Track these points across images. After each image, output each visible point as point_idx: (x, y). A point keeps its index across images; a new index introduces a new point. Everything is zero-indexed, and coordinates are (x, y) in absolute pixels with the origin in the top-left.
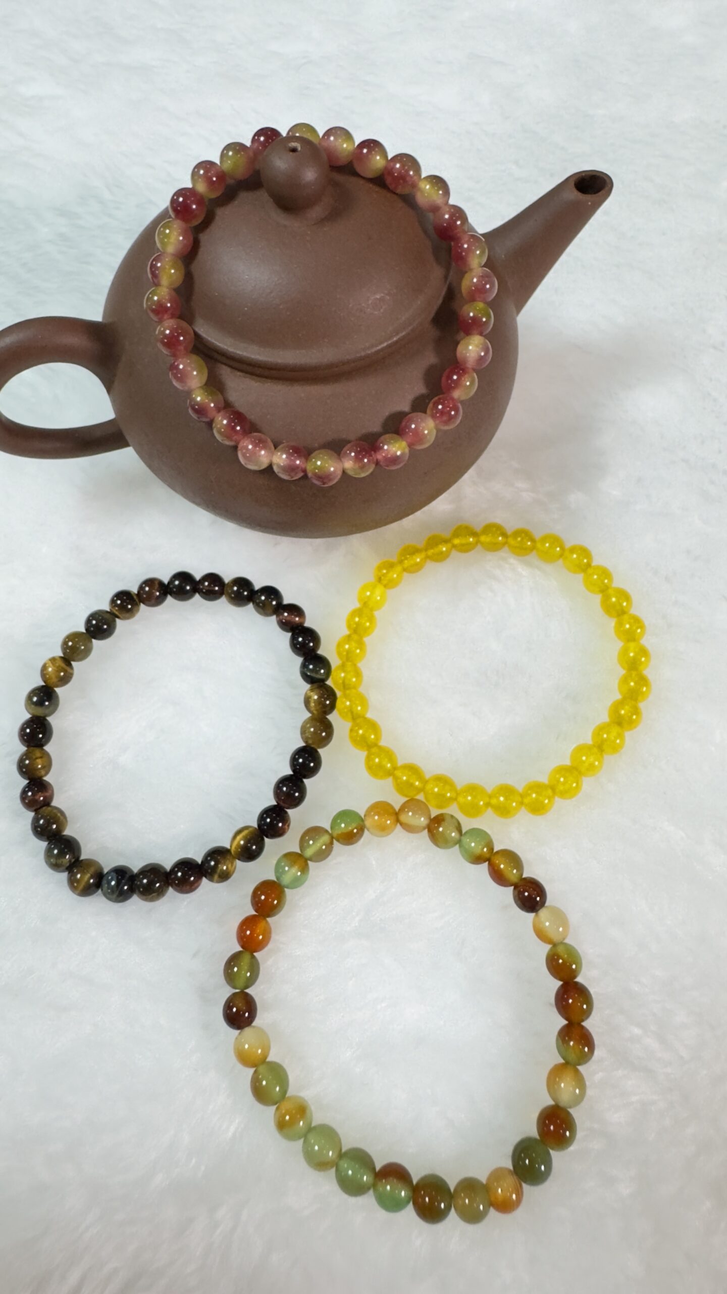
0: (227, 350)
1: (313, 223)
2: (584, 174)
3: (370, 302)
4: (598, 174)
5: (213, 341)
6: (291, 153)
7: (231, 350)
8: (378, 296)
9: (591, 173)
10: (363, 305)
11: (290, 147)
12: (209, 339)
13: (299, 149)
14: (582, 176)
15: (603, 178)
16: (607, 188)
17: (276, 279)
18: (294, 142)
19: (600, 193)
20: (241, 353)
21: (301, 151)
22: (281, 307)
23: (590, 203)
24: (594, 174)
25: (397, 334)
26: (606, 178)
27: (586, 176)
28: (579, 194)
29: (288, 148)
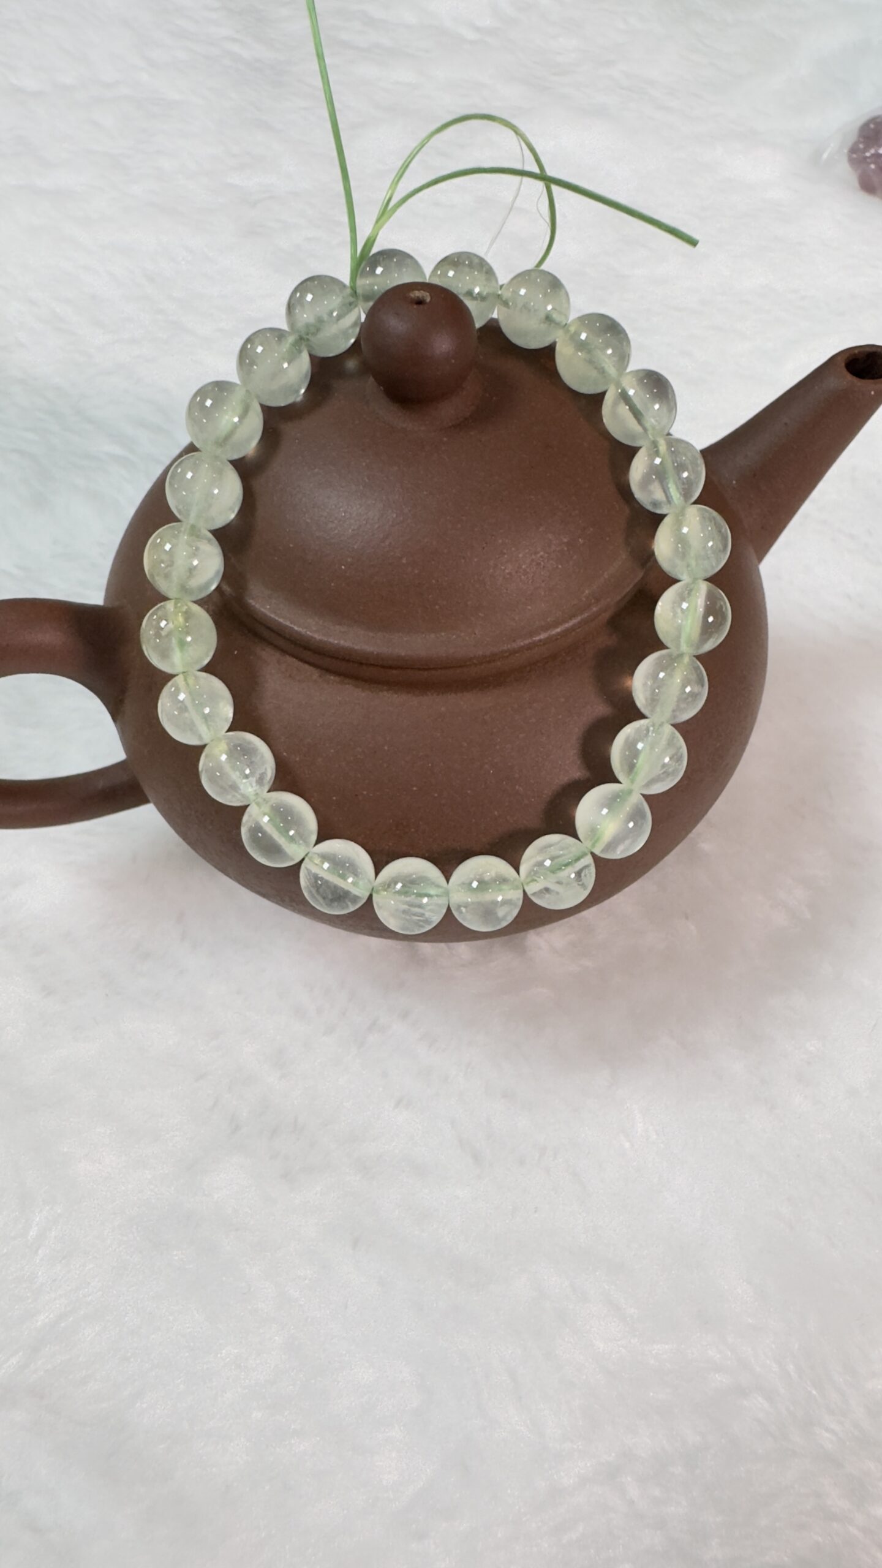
6: (415, 306)
8: (565, 540)
11: (411, 297)
13: (428, 299)
18: (419, 290)
20: (337, 642)
21: (430, 301)
23: (873, 393)
28: (855, 380)
29: (408, 299)
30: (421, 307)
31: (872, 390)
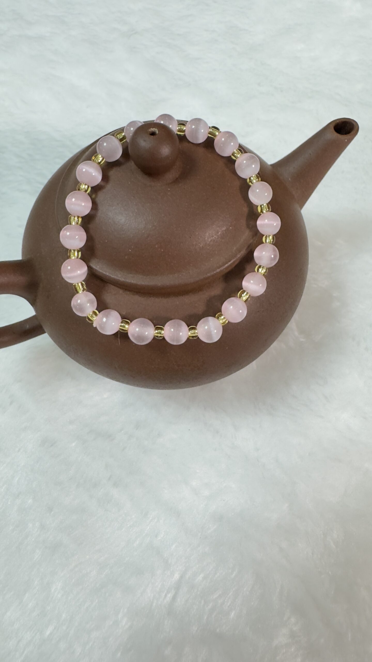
0: (120, 280)
1: (170, 182)
2: (338, 122)
3: (220, 233)
5: (107, 274)
6: (152, 136)
7: (122, 279)
8: (224, 229)
9: (342, 120)
10: (215, 236)
11: (150, 131)
12: (104, 273)
13: (157, 132)
14: (338, 123)
16: (354, 129)
17: (151, 227)
18: (153, 128)
19: (351, 134)
20: (130, 281)
21: (158, 133)
22: (157, 246)
23: (346, 140)
24: (346, 120)
25: (240, 252)
26: (352, 122)
27: (339, 122)
28: (337, 135)
29: (149, 133)
30: (155, 136)
31: (346, 139)
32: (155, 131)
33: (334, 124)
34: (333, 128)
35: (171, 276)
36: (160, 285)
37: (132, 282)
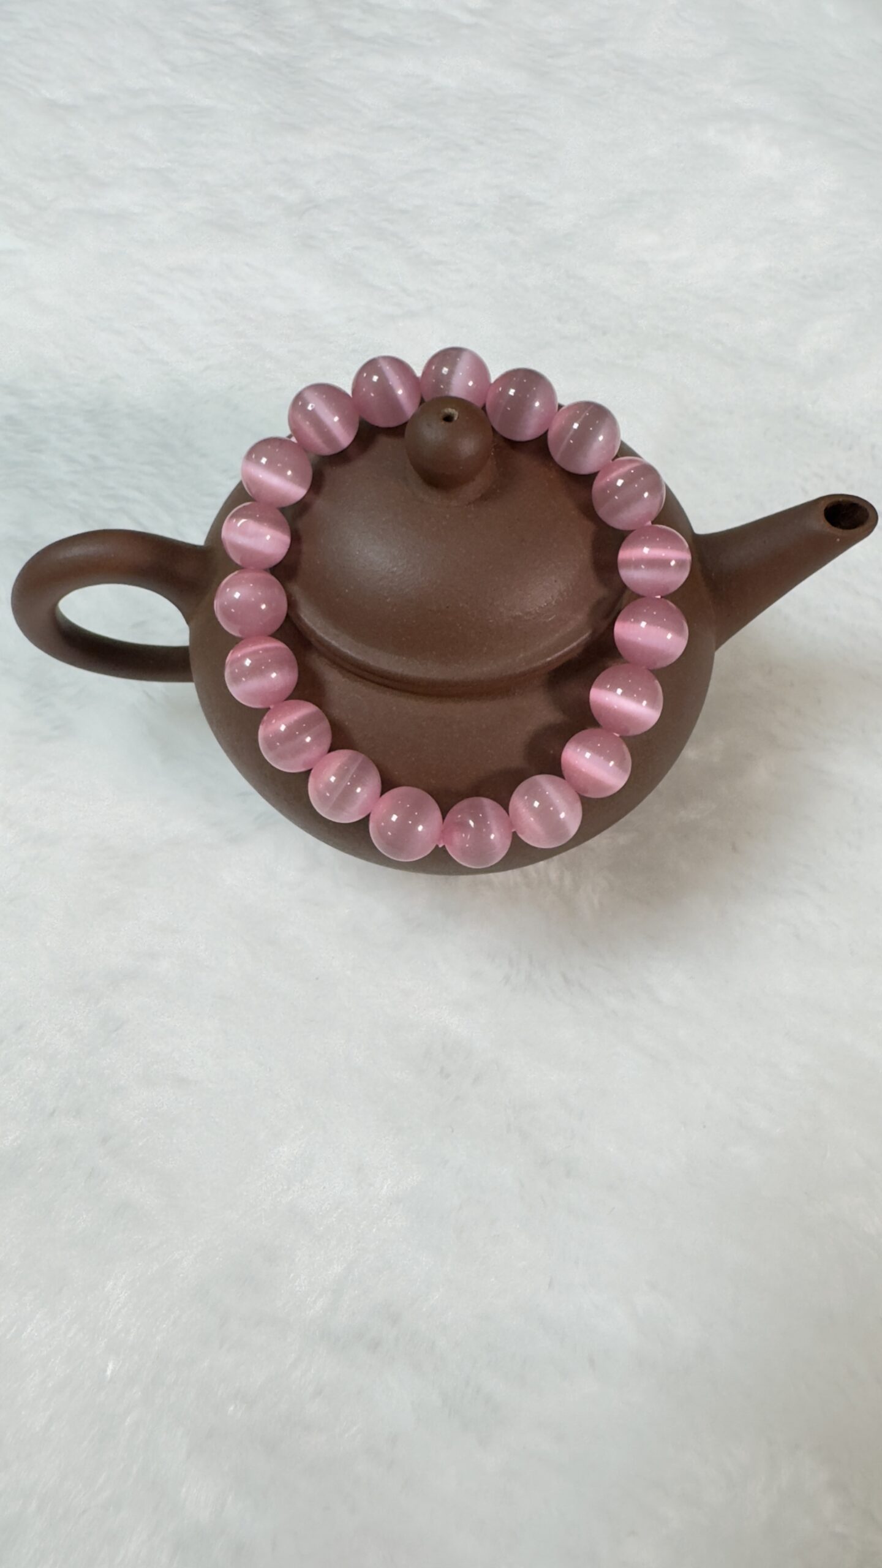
2: (841, 499)
4: (861, 504)
6: (443, 423)
9: (851, 500)
11: (444, 412)
14: (839, 502)
15: (866, 510)
16: (866, 526)
18: (452, 408)
19: (853, 530)
21: (455, 420)
23: (838, 540)
24: (856, 501)
26: (869, 510)
27: (843, 501)
28: (827, 524)
29: (441, 416)
30: (448, 424)
31: (838, 537)
32: (453, 414)
33: (828, 502)
34: (824, 509)
35: (397, 657)
36: (372, 663)
37: (334, 643)
